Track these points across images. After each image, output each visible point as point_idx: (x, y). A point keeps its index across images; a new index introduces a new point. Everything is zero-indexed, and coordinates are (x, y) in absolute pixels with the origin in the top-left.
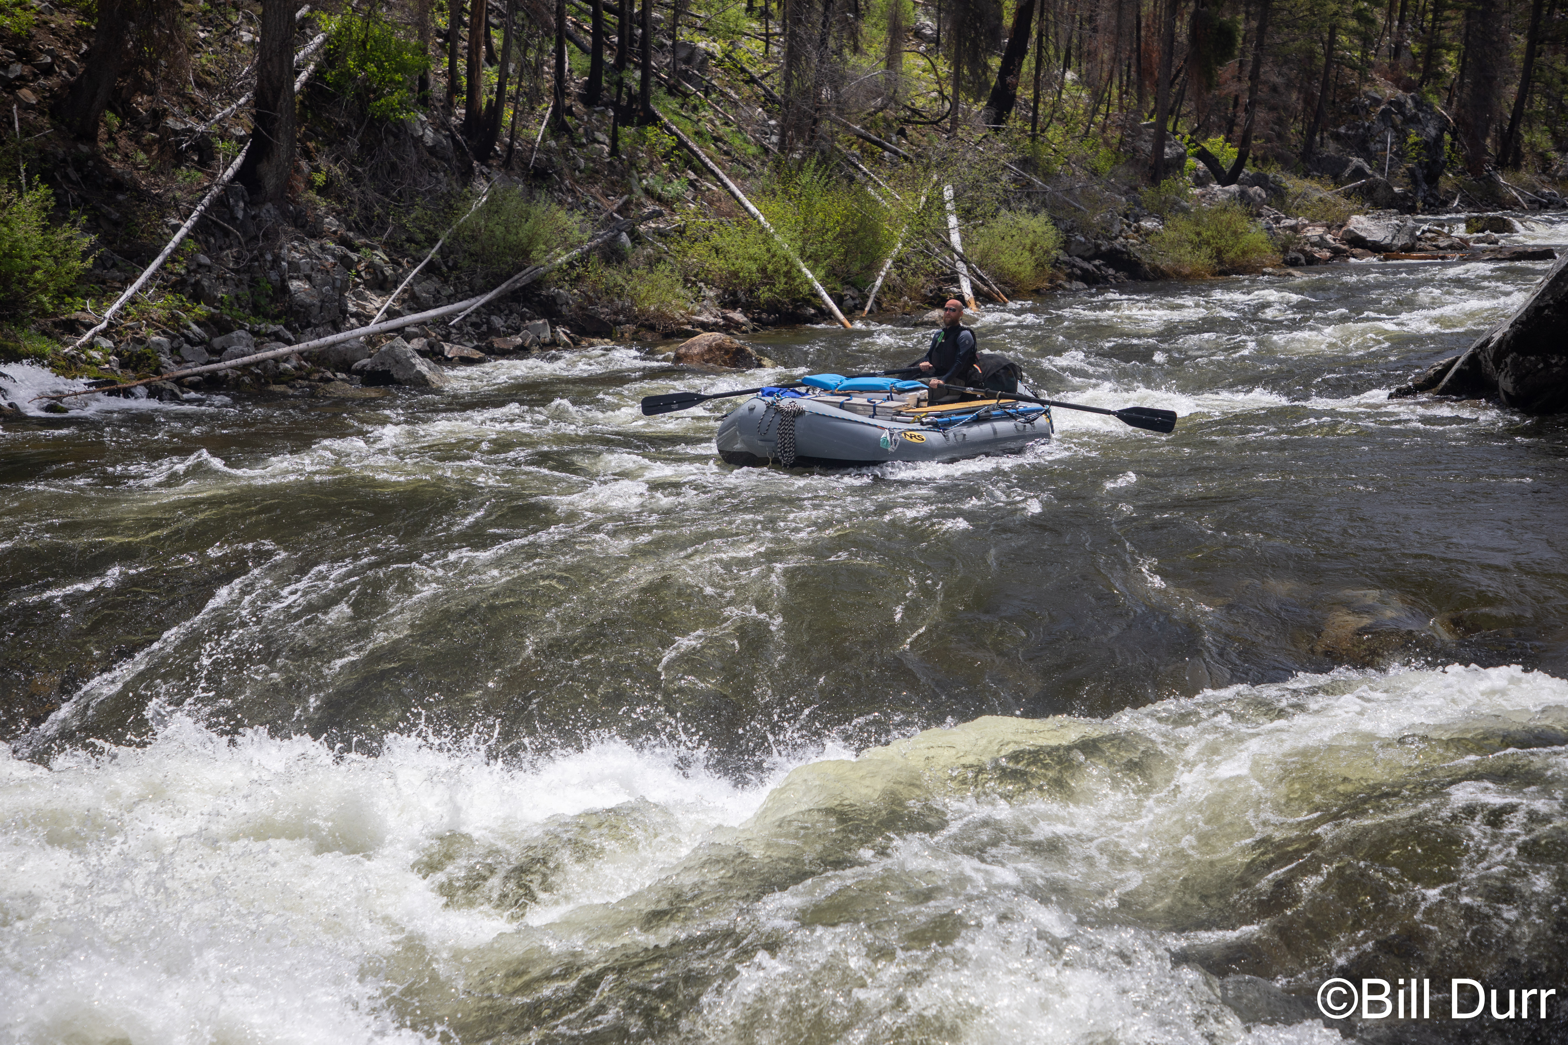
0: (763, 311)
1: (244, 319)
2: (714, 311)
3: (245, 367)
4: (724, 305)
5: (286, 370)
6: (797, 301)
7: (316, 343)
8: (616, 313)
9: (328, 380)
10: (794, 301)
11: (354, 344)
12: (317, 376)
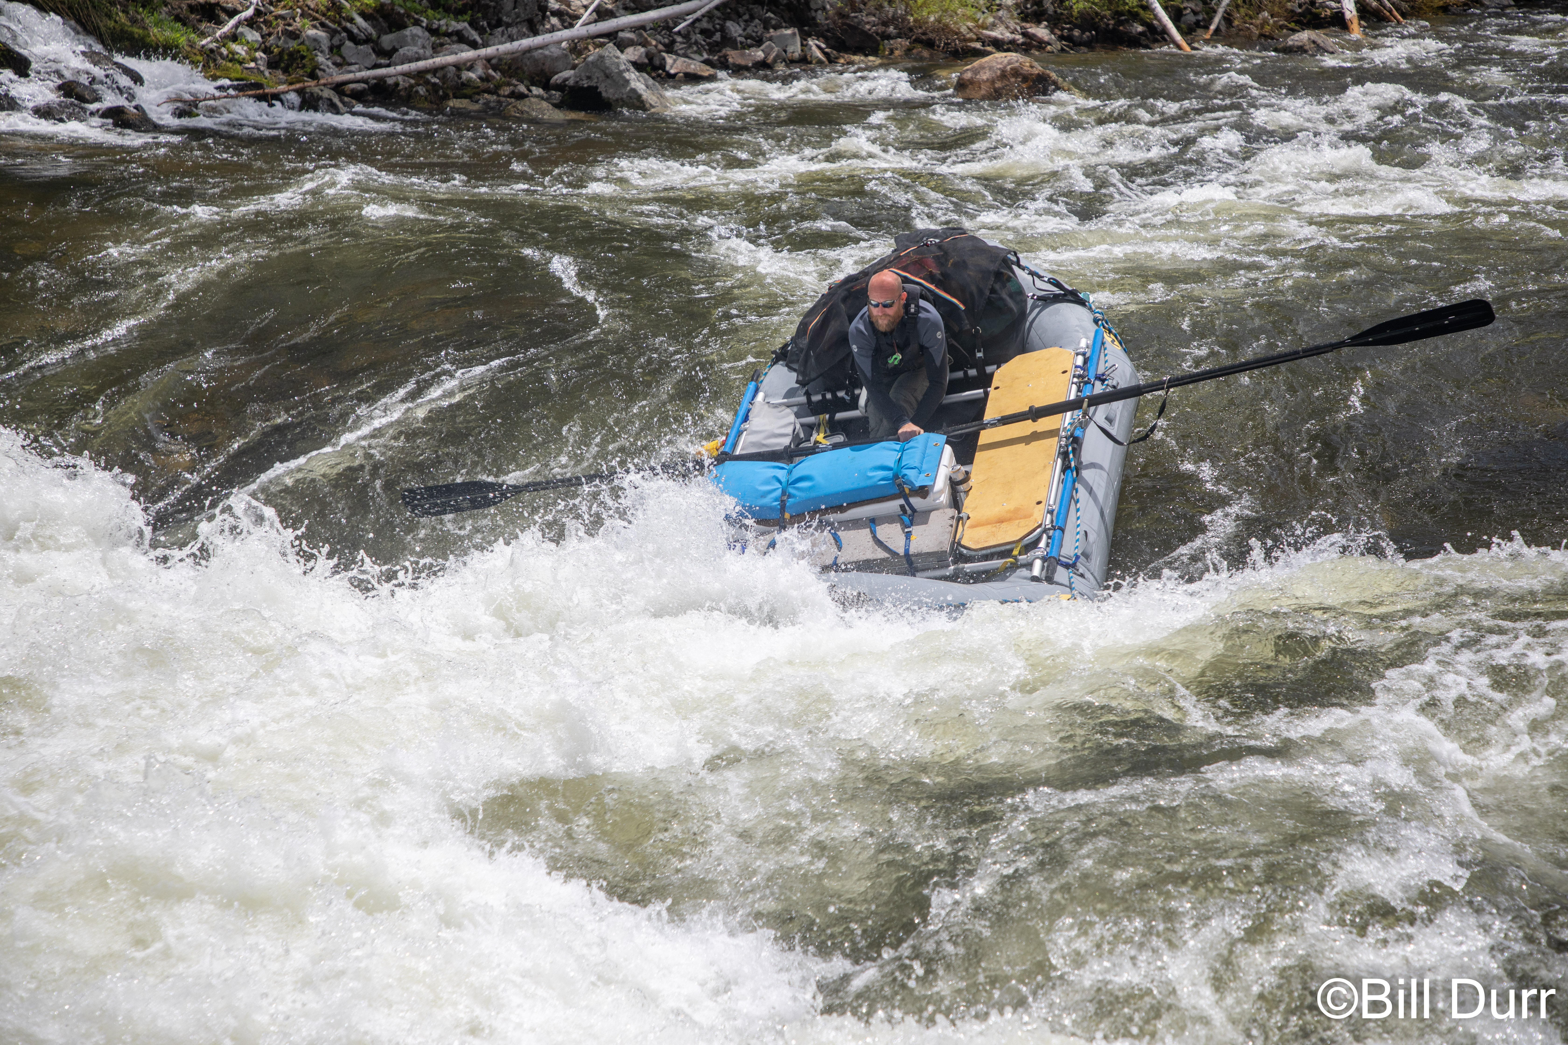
0: (1076, 26)
1: (421, 13)
2: (1012, 25)
3: (420, 75)
4: (1025, 17)
5: (470, 80)
6: (1121, 14)
7: (506, 47)
8: (885, 24)
9: (521, 96)
10: (1118, 14)
11: (555, 51)
12: (507, 90)
